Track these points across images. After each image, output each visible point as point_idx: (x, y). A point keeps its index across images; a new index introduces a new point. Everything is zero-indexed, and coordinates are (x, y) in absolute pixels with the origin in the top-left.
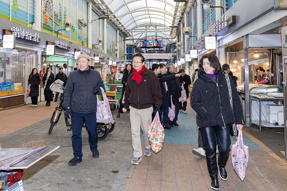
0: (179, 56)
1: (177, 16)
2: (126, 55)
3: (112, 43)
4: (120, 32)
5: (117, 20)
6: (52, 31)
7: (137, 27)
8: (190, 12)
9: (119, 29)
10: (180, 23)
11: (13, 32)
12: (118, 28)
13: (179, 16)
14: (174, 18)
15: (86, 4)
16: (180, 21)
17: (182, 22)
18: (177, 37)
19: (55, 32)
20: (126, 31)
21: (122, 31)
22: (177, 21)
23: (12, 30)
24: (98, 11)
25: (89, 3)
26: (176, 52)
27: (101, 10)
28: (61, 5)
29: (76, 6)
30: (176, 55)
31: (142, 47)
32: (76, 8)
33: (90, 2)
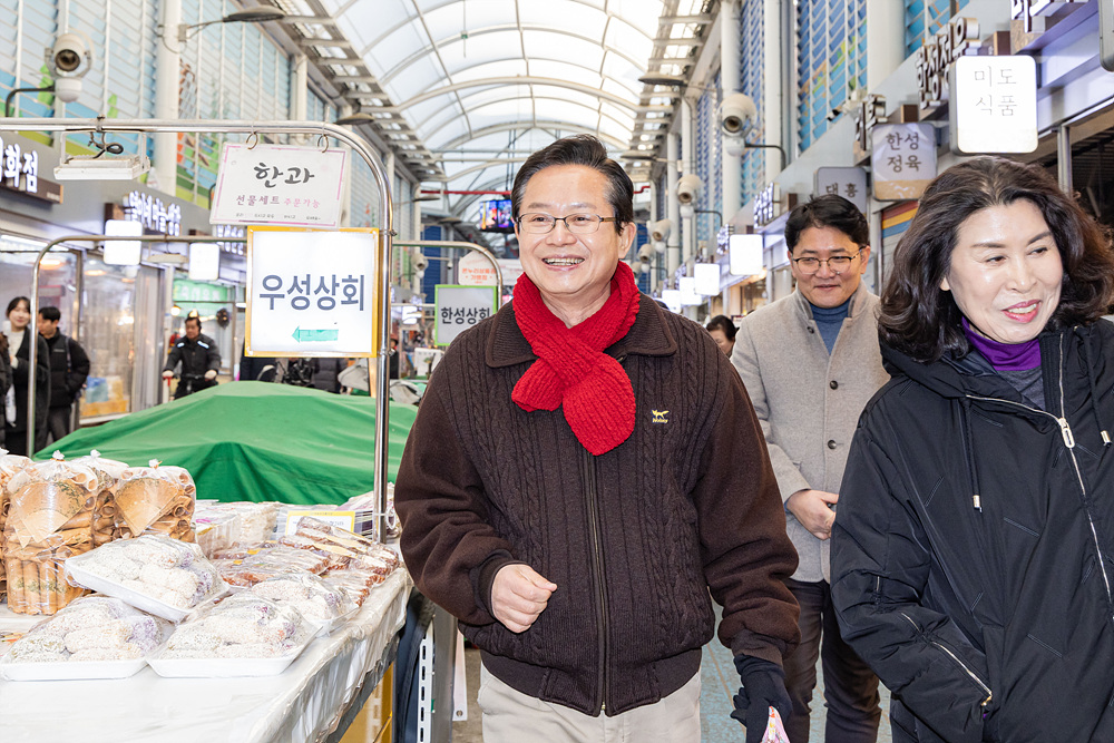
0: (659, 277)
1: (651, 108)
2: (420, 265)
3: (365, 215)
4: (400, 164)
5: (396, 116)
6: (191, 187)
7: (470, 136)
8: (703, 103)
9: (395, 149)
10: (667, 132)
11: (128, 211)
12: (389, 146)
13: (660, 108)
14: (641, 116)
15: (285, 61)
16: (664, 126)
17: (672, 129)
18: (653, 186)
19: (201, 190)
20: (427, 157)
21: (405, 156)
22: (652, 125)
23: (126, 204)
24: (323, 86)
25: (297, 60)
26: (645, 258)
27: (336, 80)
28: (217, 85)
29: (256, 78)
30: (650, 273)
31: (488, 230)
32: (255, 87)
33: (299, 55)
